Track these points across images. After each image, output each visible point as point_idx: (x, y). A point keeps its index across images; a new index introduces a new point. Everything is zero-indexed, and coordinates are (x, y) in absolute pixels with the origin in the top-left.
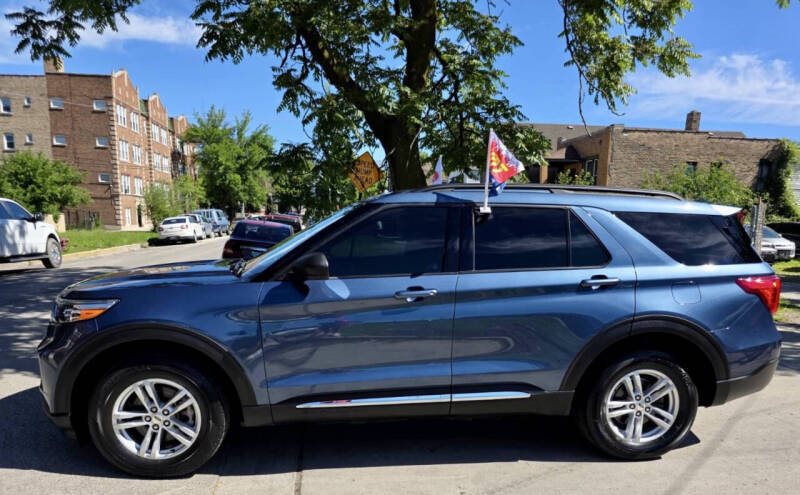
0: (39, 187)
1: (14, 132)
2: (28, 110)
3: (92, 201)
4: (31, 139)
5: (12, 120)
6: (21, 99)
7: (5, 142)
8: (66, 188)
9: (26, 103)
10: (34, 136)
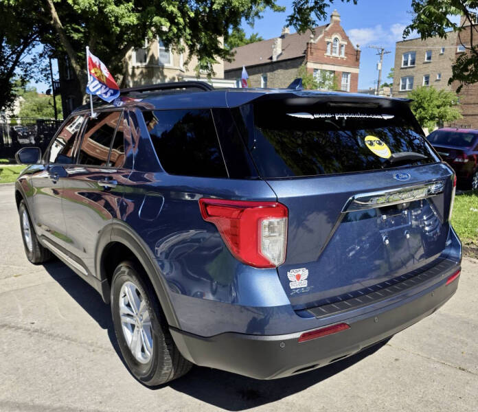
0: (424, 109)
1: (430, 73)
2: (442, 57)
3: (462, 117)
4: (440, 76)
5: (431, 65)
6: (439, 50)
7: (424, 80)
8: (442, 109)
9: (442, 52)
10: (442, 74)
